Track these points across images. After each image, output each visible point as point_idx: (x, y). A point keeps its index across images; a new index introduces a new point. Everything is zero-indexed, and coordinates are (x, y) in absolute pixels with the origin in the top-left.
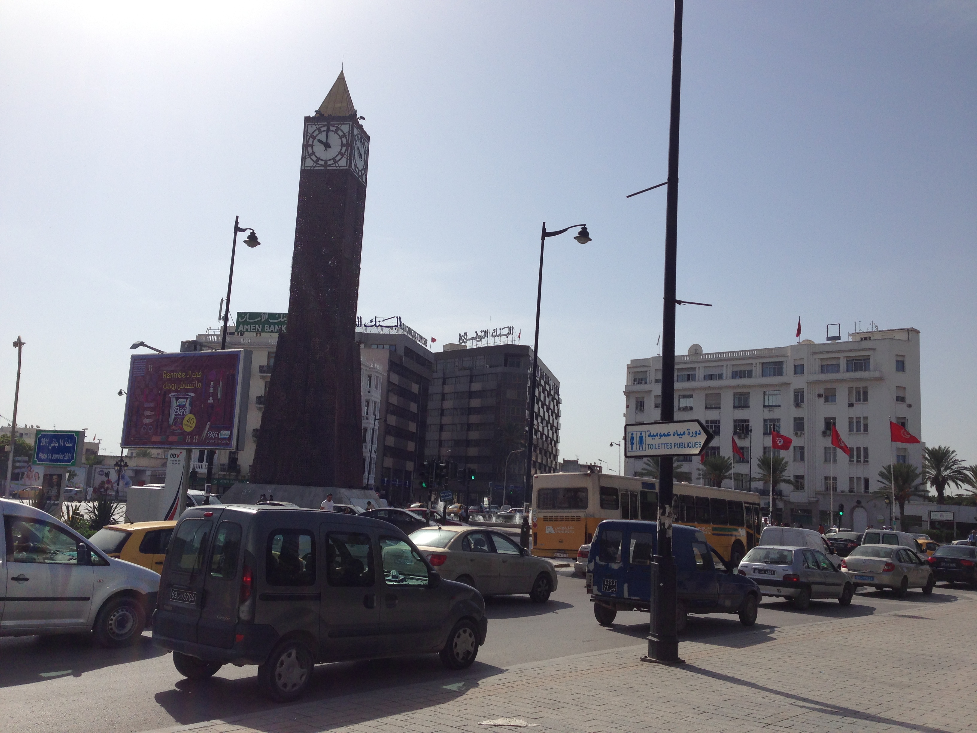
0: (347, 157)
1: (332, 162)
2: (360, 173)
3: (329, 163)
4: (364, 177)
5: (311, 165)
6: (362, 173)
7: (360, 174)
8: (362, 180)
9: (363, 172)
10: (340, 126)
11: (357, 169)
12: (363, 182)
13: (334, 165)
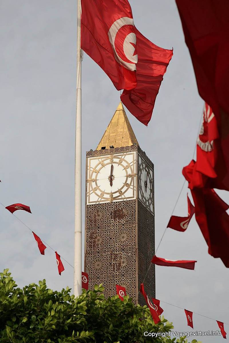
0: (134, 188)
1: (117, 194)
2: (147, 202)
3: (115, 195)
4: (151, 206)
5: (96, 200)
6: (149, 203)
7: (147, 204)
8: (150, 210)
9: (150, 201)
10: (123, 157)
11: (144, 199)
12: (151, 212)
13: (120, 197)
